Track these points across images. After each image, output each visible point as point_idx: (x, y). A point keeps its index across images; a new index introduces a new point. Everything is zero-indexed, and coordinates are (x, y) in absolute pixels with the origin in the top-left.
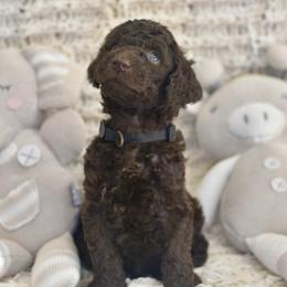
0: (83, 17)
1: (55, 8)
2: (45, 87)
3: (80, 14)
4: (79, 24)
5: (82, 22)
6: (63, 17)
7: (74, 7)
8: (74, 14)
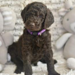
0: (15, 7)
1: (7, 4)
2: (6, 24)
3: (14, 6)
4: (14, 9)
5: (15, 8)
6: (10, 6)
7: (13, 4)
8: (13, 6)
